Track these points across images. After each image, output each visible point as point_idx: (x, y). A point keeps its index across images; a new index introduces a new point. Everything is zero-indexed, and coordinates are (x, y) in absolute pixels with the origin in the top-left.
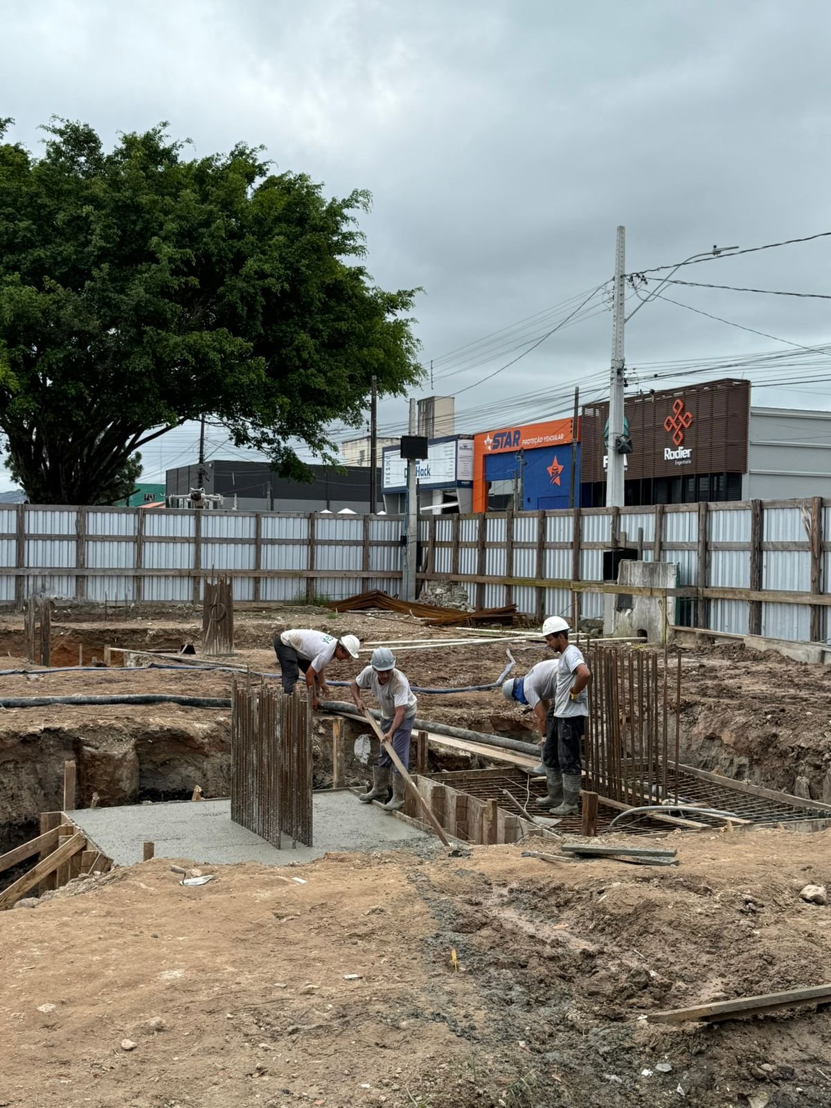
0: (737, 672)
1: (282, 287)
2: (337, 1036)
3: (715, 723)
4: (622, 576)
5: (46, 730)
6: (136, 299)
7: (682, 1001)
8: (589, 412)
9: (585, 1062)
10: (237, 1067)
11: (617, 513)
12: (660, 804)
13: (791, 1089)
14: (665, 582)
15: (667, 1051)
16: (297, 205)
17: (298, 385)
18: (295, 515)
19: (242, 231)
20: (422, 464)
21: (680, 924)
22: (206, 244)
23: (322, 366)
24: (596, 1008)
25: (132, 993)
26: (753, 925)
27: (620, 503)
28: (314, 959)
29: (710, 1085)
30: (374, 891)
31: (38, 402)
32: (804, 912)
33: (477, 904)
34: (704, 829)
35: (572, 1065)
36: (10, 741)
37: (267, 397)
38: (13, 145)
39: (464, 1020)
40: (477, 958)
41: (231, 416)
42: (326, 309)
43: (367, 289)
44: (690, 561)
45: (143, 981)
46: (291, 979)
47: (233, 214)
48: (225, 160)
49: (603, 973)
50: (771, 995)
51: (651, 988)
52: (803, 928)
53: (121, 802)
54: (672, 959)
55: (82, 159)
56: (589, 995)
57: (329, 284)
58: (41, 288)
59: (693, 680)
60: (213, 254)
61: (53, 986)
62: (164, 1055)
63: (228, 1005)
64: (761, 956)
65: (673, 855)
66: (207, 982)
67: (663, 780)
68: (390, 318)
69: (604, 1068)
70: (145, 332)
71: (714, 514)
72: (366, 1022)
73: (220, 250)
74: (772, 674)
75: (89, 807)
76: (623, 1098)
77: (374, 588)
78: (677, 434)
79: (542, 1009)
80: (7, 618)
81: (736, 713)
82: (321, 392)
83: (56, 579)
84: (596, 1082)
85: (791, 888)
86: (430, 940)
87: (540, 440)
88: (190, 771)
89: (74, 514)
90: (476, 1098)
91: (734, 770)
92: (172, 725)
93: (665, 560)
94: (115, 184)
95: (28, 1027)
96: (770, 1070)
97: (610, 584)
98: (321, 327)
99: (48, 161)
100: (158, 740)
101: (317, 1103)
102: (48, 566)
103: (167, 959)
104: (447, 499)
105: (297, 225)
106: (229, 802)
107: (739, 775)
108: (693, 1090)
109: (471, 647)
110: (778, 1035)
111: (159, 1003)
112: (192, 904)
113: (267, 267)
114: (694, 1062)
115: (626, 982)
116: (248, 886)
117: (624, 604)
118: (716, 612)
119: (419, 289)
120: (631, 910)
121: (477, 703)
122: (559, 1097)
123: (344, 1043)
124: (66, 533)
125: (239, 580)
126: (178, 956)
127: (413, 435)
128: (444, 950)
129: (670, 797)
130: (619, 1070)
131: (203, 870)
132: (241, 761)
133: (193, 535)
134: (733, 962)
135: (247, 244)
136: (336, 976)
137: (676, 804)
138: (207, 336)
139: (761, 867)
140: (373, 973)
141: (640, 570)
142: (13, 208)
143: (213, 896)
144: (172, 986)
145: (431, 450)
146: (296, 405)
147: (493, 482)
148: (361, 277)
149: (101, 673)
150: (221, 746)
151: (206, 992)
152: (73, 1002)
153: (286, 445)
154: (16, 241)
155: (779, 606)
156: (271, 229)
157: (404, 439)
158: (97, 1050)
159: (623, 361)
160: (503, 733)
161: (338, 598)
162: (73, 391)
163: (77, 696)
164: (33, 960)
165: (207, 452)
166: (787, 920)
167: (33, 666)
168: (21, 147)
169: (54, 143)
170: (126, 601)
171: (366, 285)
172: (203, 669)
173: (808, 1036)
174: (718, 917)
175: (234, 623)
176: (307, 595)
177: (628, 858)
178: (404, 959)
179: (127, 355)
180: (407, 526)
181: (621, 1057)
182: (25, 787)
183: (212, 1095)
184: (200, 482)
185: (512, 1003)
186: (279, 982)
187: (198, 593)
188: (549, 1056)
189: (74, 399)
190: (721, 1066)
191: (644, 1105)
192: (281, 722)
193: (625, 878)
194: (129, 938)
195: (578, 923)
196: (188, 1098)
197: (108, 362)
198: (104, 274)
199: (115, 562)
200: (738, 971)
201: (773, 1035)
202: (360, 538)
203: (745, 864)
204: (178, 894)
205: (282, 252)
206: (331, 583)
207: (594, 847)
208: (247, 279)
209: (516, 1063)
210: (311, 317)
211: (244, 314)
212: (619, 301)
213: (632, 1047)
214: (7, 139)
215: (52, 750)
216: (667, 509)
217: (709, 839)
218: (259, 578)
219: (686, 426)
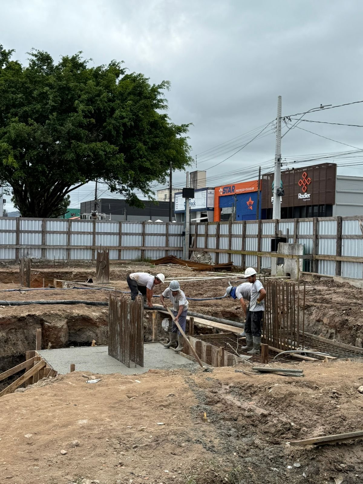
0: (330, 292)
1: (131, 123)
2: (154, 449)
3: (321, 314)
4: (280, 250)
5: (29, 315)
6: (68, 129)
7: (305, 436)
8: (265, 178)
9: (262, 462)
10: (111, 462)
11: (277, 222)
12: (296, 350)
13: (353, 475)
14: (298, 252)
15: (298, 458)
16: (138, 87)
17: (138, 165)
18: (136, 222)
19: (114, 98)
20: (192, 200)
21: (304, 402)
22: (98, 104)
23: (149, 157)
24: (267, 439)
25: (65, 429)
26: (337, 403)
27: (279, 218)
28: (144, 416)
29: (317, 472)
30: (170, 386)
31: (25, 173)
32: (359, 397)
33: (215, 393)
34: (315, 361)
35: (257, 464)
36: (13, 320)
37: (125, 171)
38: (15, 61)
39: (210, 443)
40: (215, 416)
41: (109, 179)
42: (150, 132)
43: (168, 124)
44: (309, 243)
45: (70, 425)
46: (134, 424)
47: (110, 91)
48: (106, 67)
49: (270, 423)
50: (345, 434)
51: (292, 430)
52: (359, 405)
53: (61, 347)
54: (301, 418)
55: (45, 67)
56: (264, 433)
57: (152, 122)
58: (27, 124)
59: (310, 296)
60: (101, 109)
61: (31, 426)
62: (79, 457)
63: (107, 435)
64: (340, 417)
65: (301, 372)
66: (98, 425)
67: (297, 339)
68: (178, 136)
69: (271, 465)
70: (72, 143)
71: (320, 222)
72: (167, 444)
73: (104, 107)
74: (345, 293)
75: (47, 348)
76: (279, 478)
77: (171, 254)
78: (304, 188)
79: (244, 439)
80: (12, 266)
81: (330, 310)
82: (148, 169)
83: (33, 250)
84: (268, 471)
85: (354, 387)
86: (195, 408)
87: (243, 190)
88: (91, 333)
89: (41, 222)
90: (215, 477)
91: (329, 335)
92: (83, 313)
93: (298, 243)
94: (59, 78)
95: (20, 444)
96: (344, 466)
97: (274, 253)
98: (148, 140)
99: (30, 68)
100: (77, 320)
101: (145, 478)
102: (30, 244)
103: (81, 415)
104: (202, 216)
105: (138, 96)
106: (107, 347)
107: (331, 337)
108: (310, 475)
109: (213, 280)
110: (347, 451)
111: (77, 434)
112: (91, 391)
113: (124, 114)
114: (310, 463)
115: (281, 427)
116: (116, 384)
117: (280, 262)
118: (321, 266)
119: (191, 124)
120: (283, 396)
121: (215, 305)
122: (251, 477)
123: (157, 452)
124: (37, 230)
125: (112, 251)
126: (85, 414)
127: (188, 187)
128: (201, 413)
129: (300, 347)
130: (277, 466)
131: (96, 376)
132: (113, 330)
133: (92, 231)
134: (328, 419)
135: (116, 104)
136: (153, 423)
137: (303, 350)
138: (99, 144)
139: (340, 378)
140: (170, 422)
141: (288, 247)
142: (15, 89)
143: (100, 388)
144: (83, 427)
145: (196, 194)
146: (137, 175)
147: (223, 208)
148: (166, 119)
149: (52, 290)
150: (104, 323)
151: (97, 429)
152: (40, 433)
153: (133, 192)
154: (17, 103)
155: (349, 263)
156: (126, 98)
157: (184, 189)
158: (50, 454)
159: (280, 155)
160: (227, 318)
161: (155, 259)
162: (40, 169)
163: (42, 300)
164: (23, 415)
165: (98, 195)
166: (352, 401)
167: (23, 288)
168: (18, 62)
169: (33, 60)
170: (63, 259)
171: (168, 122)
172: (96, 289)
173: (361, 452)
174: (321, 400)
175: (110, 269)
176: (142, 257)
177: (282, 373)
178: (183, 416)
179: (64, 153)
180: (185, 228)
181: (278, 460)
182: (20, 340)
183: (100, 475)
184: (95, 208)
185: (231, 436)
186: (129, 425)
187: (94, 256)
188: (247, 459)
189: (41, 172)
190: (322, 464)
191: (288, 481)
192: (130, 312)
193: (280, 382)
194: (64, 406)
195: (259, 401)
196: (89, 475)
197: (56, 156)
198: (54, 117)
199: (59, 243)
200: (330, 423)
201: (345, 451)
202: (165, 232)
203: (333, 376)
204: (85, 387)
205: (131, 108)
206: (152, 252)
207: (267, 368)
208: (116, 119)
209: (232, 462)
210: (144, 136)
211: (115, 135)
212: (279, 129)
213: (283, 456)
214: (12, 58)
215: (31, 324)
216: (299, 220)
217: (317, 365)
218: (121, 250)
219: (308, 184)
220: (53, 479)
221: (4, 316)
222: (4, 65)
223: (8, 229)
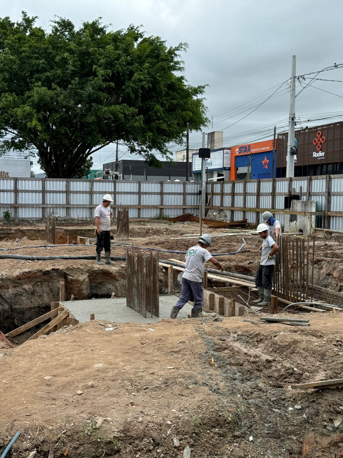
0: (341, 247)
1: (149, 86)
2: (163, 391)
3: (331, 268)
4: (293, 207)
5: (53, 269)
6: (89, 92)
7: (307, 381)
8: (281, 137)
9: (265, 404)
10: (122, 402)
11: (291, 180)
12: (305, 302)
14: (311, 209)
15: (300, 400)
16: (155, 50)
17: (156, 127)
18: (155, 182)
19: (132, 61)
20: (209, 160)
21: (308, 349)
22: (117, 68)
23: (166, 119)
24: (271, 382)
25: (82, 372)
26: (339, 350)
27: (292, 176)
28: (156, 361)
29: (317, 414)
30: (181, 334)
31: (49, 136)
33: (224, 340)
34: (323, 312)
35: (260, 405)
36: (39, 274)
37: (143, 133)
38: (38, 28)
39: (215, 386)
40: (222, 361)
41: (128, 140)
42: (167, 94)
43: (185, 86)
44: (322, 200)
45: (86, 368)
46: (146, 368)
47: (129, 55)
48: (125, 32)
49: (274, 368)
51: (294, 375)
53: (83, 298)
54: (304, 364)
55: (67, 33)
56: (268, 377)
57: (169, 84)
58: (50, 88)
59: (322, 251)
60: (120, 72)
61: (51, 369)
62: (94, 397)
63: (120, 378)
64: (342, 363)
65: (307, 322)
66: (112, 368)
67: (306, 292)
68: (195, 98)
69: (273, 407)
70: (93, 106)
71: (333, 180)
72: (175, 386)
73: (123, 70)
75: (70, 300)
76: (281, 419)
77: (188, 212)
78: (319, 146)
79: (248, 382)
80: (39, 224)
81: (340, 264)
82: (165, 130)
83: (58, 209)
84: (270, 412)
86: (203, 354)
87: (259, 149)
88: (111, 286)
89: (65, 182)
90: (219, 417)
91: (338, 288)
92: (103, 268)
93: (311, 200)
94: (80, 44)
95: (40, 385)
97: (287, 210)
98: (165, 102)
99: (52, 34)
100: (98, 274)
101: (154, 417)
102: (55, 203)
103: (97, 360)
104: (219, 175)
105: (156, 58)
106: (126, 299)
107: (340, 290)
108: (310, 416)
109: (228, 237)
111: (93, 377)
112: (108, 338)
113: (142, 77)
114: (311, 405)
115: (284, 372)
116: (130, 331)
117: (293, 219)
118: (333, 222)
119: (207, 85)
120: (287, 344)
121: (229, 260)
122: (254, 417)
123: (166, 394)
124: (62, 190)
125: (132, 210)
126: (101, 358)
127: (204, 148)
128: (209, 358)
129: (309, 299)
130: (279, 407)
131: (112, 325)
132: (130, 282)
133: (113, 190)
134: (330, 365)
135: (134, 67)
136: (163, 367)
137: (312, 301)
138: (118, 107)
140: (179, 366)
141: (300, 204)
142: (38, 54)
143: (116, 335)
144: (98, 370)
145: (212, 154)
146: (155, 136)
147: (239, 168)
148: (183, 81)
149: (75, 247)
150: (123, 276)
151: (111, 372)
152: (59, 375)
153: (151, 153)
154: (39, 68)
156: (145, 60)
157: (200, 150)
158: (67, 395)
159: (294, 114)
160: (240, 272)
161: (173, 217)
162: (63, 131)
163: (65, 256)
164: (43, 359)
165: (119, 156)
167: (48, 244)
168: (41, 29)
169: (55, 27)
170: (86, 218)
171: (185, 84)
172: (116, 246)
174: (324, 347)
175: (130, 227)
176: (160, 216)
177: (288, 323)
178: (192, 361)
179: (85, 116)
180: (201, 187)
181: (280, 402)
182: (45, 292)
183: (112, 413)
184: (116, 169)
185: (236, 379)
186: (141, 369)
187: (115, 214)
188: (250, 401)
189: (64, 134)
190: (322, 407)
191: (289, 422)
192: (146, 266)
193: (286, 331)
194: (82, 351)
195: (265, 348)
196: (102, 414)
197: (78, 119)
198: (76, 82)
199: (82, 202)
200: (332, 369)
202: (182, 192)
203: (338, 326)
204: (102, 334)
205: (149, 71)
206: (170, 211)
207: (274, 318)
208: (134, 82)
209: (236, 403)
210: (161, 98)
211: (133, 97)
212: (293, 88)
213: (285, 398)
214: (35, 25)
215: (55, 277)
216: (312, 178)
217: (324, 316)
218: (140, 208)
219: (323, 142)
220: (69, 417)
221: (30, 270)
222: (28, 31)
223: (34, 189)
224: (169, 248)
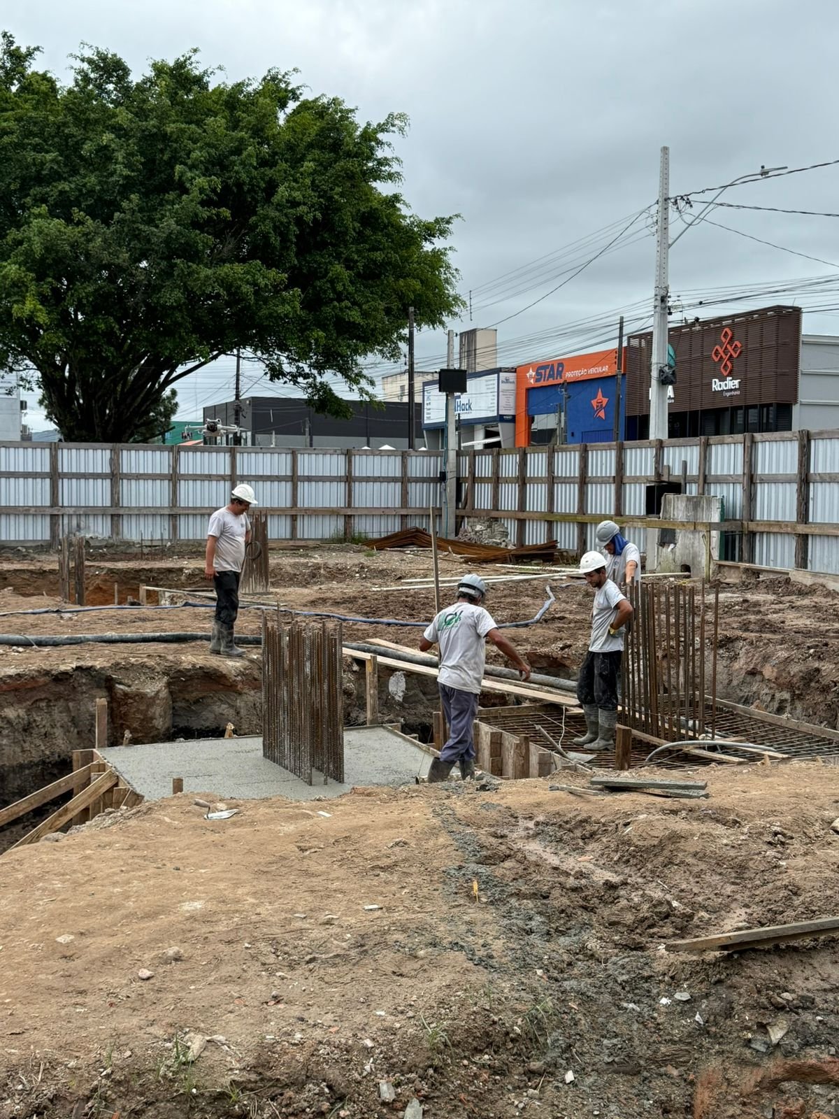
0: (781, 606)
1: (314, 216)
2: (354, 965)
3: (757, 658)
4: (665, 511)
5: (78, 668)
6: (167, 232)
7: (704, 931)
8: (635, 342)
9: (602, 990)
10: (253, 995)
11: (660, 445)
12: (697, 739)
13: (810, 1017)
14: (709, 516)
15: (686, 980)
16: (330, 130)
17: (333, 317)
18: (332, 452)
19: (274, 157)
20: (464, 398)
21: (705, 855)
22: (237, 172)
23: (358, 298)
24: (616, 938)
25: (152, 923)
26: (779, 856)
27: (664, 435)
28: (335, 891)
29: (728, 1013)
30: (398, 824)
31: (68, 338)
32: (834, 844)
33: (502, 837)
34: (740, 763)
35: (590, 994)
36: (42, 680)
37: (302, 331)
38: (41, 73)
39: (483, 949)
40: (499, 889)
41: (266, 350)
42: (361, 238)
43: (404, 217)
44: (735, 495)
45: (163, 912)
46: (311, 910)
47: (264, 141)
48: (256, 85)
49: (623, 902)
50: (794, 924)
51: (673, 919)
52: (834, 860)
53: (154, 740)
54: (696, 890)
55: (111, 87)
56: (610, 924)
57: (364, 213)
58: (69, 220)
59: (735, 616)
60: (244, 183)
61: (72, 917)
62: (181, 984)
63: (247, 935)
64: (786, 887)
65: (703, 788)
66: (226, 913)
67: (700, 715)
68: (427, 247)
69: (622, 997)
70: (176, 264)
71: (760, 445)
72: (384, 952)
73: (252, 179)
74: (817, 608)
75: (121, 744)
76: (641, 1026)
77: (413, 525)
78: (726, 365)
79: (562, 939)
80: (43, 557)
81: (778, 647)
82: (354, 325)
83: (91, 518)
84: (614, 1010)
85: (823, 820)
86: (453, 871)
87: (583, 372)
88: (224, 709)
89: (108, 452)
90: (491, 1025)
91: (776, 705)
92: (205, 662)
93: (709, 494)
94: (142, 114)
95: (47, 958)
96: (790, 998)
97: (653, 518)
98: (356, 257)
99: (76, 89)
100: (191, 678)
101: (331, 1030)
102: (83, 505)
103: (188, 891)
104: (489, 434)
105: (331, 151)
106: (261, 739)
107: (780, 710)
108: (712, 1018)
109: (510, 584)
110: (800, 964)
111: (178, 934)
112: (216, 837)
113: (296, 194)
114: (713, 991)
115: (648, 912)
116: (272, 819)
117: (667, 539)
118: (761, 546)
119: (457, 216)
120: (656, 842)
122: (575, 1024)
123: (362, 971)
124: (100, 471)
125: (276, 519)
126: (199, 888)
127: (451, 368)
128: (467, 882)
129: (707, 732)
130: (637, 998)
131: (227, 804)
132: (272, 699)
133: (228, 472)
134: (757, 892)
135: (279, 171)
136: (355, 907)
137: (713, 738)
138: (239, 268)
139: (793, 800)
140: (393, 904)
141: (684, 505)
142: (40, 138)
143: (237, 830)
144: (192, 917)
145: (471, 384)
146: (331, 339)
147: (536, 417)
148: (398, 205)
149: (135, 611)
150: (253, 683)
151: (225, 922)
152: (92, 933)
153: (323, 380)
154: (44, 172)
155: (826, 539)
156: (304, 155)
157: (442, 372)
158: (114, 980)
159: (667, 288)
160: (541, 670)
161: (376, 536)
162: (103, 326)
163: (110, 634)
164: (54, 892)
165: (243, 388)
166: (816, 851)
167: (67, 606)
168: (49, 75)
169: (83, 71)
170: (162, 540)
171: (403, 213)
173: (830, 965)
174: (744, 848)
175: (270, 561)
176: (345, 533)
177: (658, 791)
178: (425, 890)
179: (157, 289)
180: (445, 462)
181: (639, 986)
182: (58, 725)
183: (227, 1023)
184: (236, 419)
185: (532, 932)
186: (299, 912)
188: (567, 985)
189: (105, 334)
190: (740, 994)
191: (662, 1033)
192: (311, 658)
193: (652, 811)
194: (151, 871)
195: (603, 855)
196: (202, 1025)
197: (140, 296)
198: (134, 206)
199: (150, 501)
200: (762, 902)
201: (794, 965)
202: (398, 474)
203: (776, 797)
204: (201, 828)
205: (314, 180)
206: (369, 521)
207: (624, 780)
208: (279, 207)
209: (533, 991)
210: (346, 247)
211: (277, 244)
212: (663, 225)
213: (650, 977)
214: (34, 67)
215: (84, 688)
216: (711, 441)
217: (741, 772)
218: (296, 516)
219: (735, 356)
220: (118, 1036)
221: (20, 670)
222: (16, 82)
223: (30, 470)
224: (366, 613)
